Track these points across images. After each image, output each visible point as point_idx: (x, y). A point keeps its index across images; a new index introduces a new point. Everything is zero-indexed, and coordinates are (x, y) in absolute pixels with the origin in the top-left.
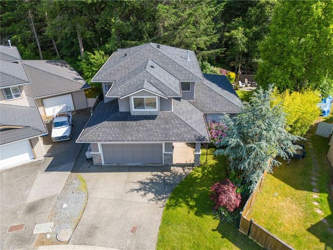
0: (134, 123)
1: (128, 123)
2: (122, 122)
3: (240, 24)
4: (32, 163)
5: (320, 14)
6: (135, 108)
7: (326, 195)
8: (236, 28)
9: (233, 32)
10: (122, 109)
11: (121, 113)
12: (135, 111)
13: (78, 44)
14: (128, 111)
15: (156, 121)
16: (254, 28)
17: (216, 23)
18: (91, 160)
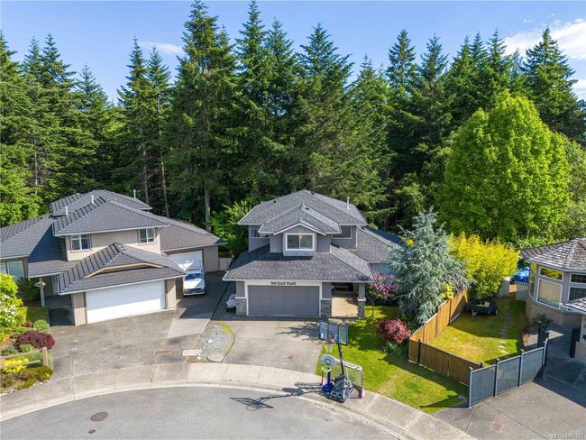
0: (287, 263)
1: (280, 263)
2: (273, 262)
3: (414, 180)
4: (163, 312)
5: (495, 158)
6: (288, 247)
7: (515, 341)
8: (409, 184)
9: (405, 188)
10: (273, 250)
11: (272, 254)
12: (287, 251)
13: (204, 204)
14: (279, 252)
15: (311, 262)
16: (433, 184)
17: (384, 179)
18: (233, 310)
